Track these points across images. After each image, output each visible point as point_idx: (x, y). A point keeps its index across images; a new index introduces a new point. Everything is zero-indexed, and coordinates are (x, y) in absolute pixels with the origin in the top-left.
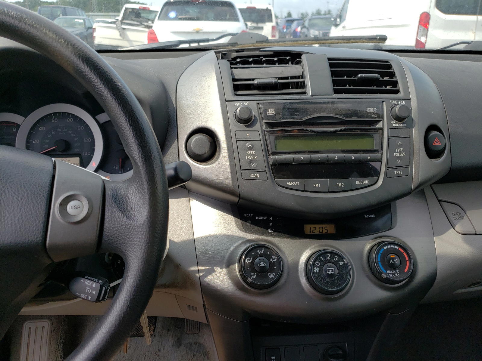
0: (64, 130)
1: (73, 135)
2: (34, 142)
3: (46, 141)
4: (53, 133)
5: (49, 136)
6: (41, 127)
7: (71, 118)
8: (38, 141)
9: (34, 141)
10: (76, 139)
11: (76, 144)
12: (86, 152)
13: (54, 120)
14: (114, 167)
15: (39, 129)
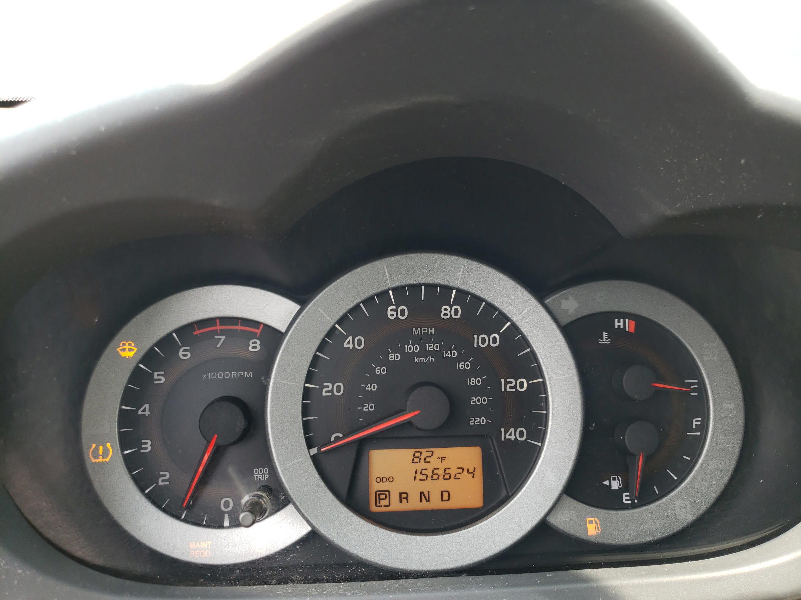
0: (431, 347)
1: (461, 366)
2: (327, 392)
3: (369, 388)
4: (392, 357)
5: (378, 371)
6: (351, 338)
7: (454, 304)
8: (339, 390)
9: (325, 390)
10: (472, 382)
11: (474, 401)
12: (512, 430)
13: (396, 311)
14: (607, 483)
15: (345, 345)
